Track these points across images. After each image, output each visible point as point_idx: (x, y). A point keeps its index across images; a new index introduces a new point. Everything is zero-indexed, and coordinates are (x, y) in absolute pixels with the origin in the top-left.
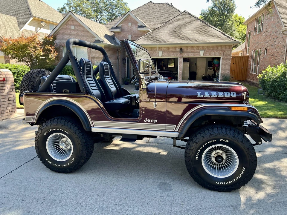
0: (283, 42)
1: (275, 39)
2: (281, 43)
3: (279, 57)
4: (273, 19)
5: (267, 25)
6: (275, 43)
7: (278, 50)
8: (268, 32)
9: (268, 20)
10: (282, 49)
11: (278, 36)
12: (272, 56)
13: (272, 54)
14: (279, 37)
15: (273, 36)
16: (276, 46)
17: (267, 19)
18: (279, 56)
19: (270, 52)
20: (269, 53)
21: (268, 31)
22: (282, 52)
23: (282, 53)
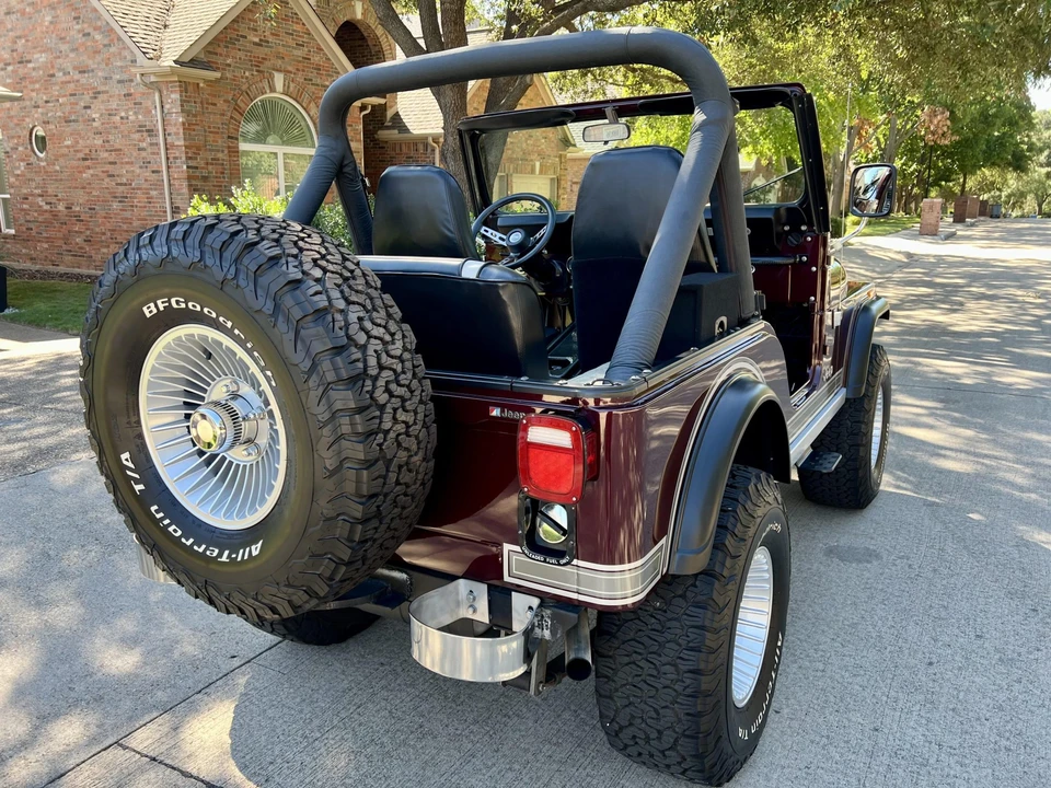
0: (135, 113)
1: (87, 97)
2: (123, 114)
3: (127, 166)
4: (48, 18)
5: (20, 37)
6: (89, 111)
7: (117, 142)
8: (30, 65)
9: (13, 17)
10: (137, 136)
11: (102, 88)
12: (88, 163)
13: (81, 155)
14: (107, 92)
15: (72, 85)
16: (95, 124)
17: (8, 13)
18: (127, 163)
19: (68, 147)
20: (65, 151)
21: (30, 61)
22: (139, 149)
23: (144, 154)
